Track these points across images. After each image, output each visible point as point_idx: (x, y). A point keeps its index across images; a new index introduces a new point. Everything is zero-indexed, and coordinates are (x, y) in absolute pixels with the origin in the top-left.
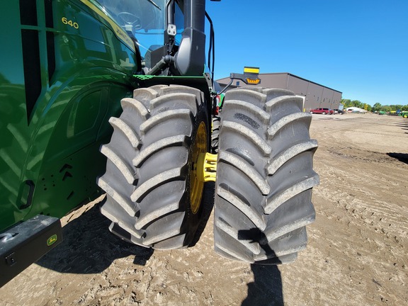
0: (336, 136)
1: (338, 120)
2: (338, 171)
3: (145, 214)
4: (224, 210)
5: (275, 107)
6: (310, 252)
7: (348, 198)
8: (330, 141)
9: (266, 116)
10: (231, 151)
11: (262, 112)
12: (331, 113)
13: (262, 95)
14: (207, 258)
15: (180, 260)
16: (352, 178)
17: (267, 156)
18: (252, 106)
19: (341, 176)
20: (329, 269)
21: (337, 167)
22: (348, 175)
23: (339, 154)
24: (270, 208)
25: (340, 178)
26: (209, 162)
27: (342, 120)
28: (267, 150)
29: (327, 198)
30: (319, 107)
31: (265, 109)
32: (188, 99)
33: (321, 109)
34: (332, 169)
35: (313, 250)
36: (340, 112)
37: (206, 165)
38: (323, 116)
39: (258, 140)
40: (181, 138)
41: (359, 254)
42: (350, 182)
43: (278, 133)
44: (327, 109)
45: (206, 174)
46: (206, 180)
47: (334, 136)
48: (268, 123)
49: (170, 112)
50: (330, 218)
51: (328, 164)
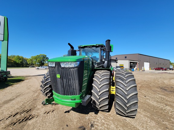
0: (165, 81)
1: (170, 73)
2: (163, 96)
3: (101, 98)
4: (118, 98)
5: (127, 77)
6: (146, 118)
7: (164, 106)
8: (162, 84)
9: (125, 79)
10: (118, 86)
11: (124, 78)
12: (166, 70)
13: (124, 74)
14: (113, 115)
15: (106, 115)
16: (169, 100)
17: (126, 87)
18: (122, 77)
19: (163, 98)
20: (151, 123)
21: (162, 95)
22: (167, 98)
23: (165, 90)
24: (128, 98)
25: (163, 99)
26: (112, 88)
27: (172, 73)
28: (126, 86)
29: (155, 105)
30: (158, 67)
31: (125, 77)
32: (108, 74)
33: (159, 68)
34: (160, 96)
35: (147, 118)
36: (170, 69)
37: (111, 89)
38: (161, 71)
39: (124, 84)
40: (108, 83)
41: (163, 121)
42: (167, 101)
43: (128, 82)
44: (163, 68)
45: (112, 92)
46: (112, 93)
47: (164, 82)
48: (126, 80)
49: (105, 78)
50: (155, 111)
51: (158, 94)
